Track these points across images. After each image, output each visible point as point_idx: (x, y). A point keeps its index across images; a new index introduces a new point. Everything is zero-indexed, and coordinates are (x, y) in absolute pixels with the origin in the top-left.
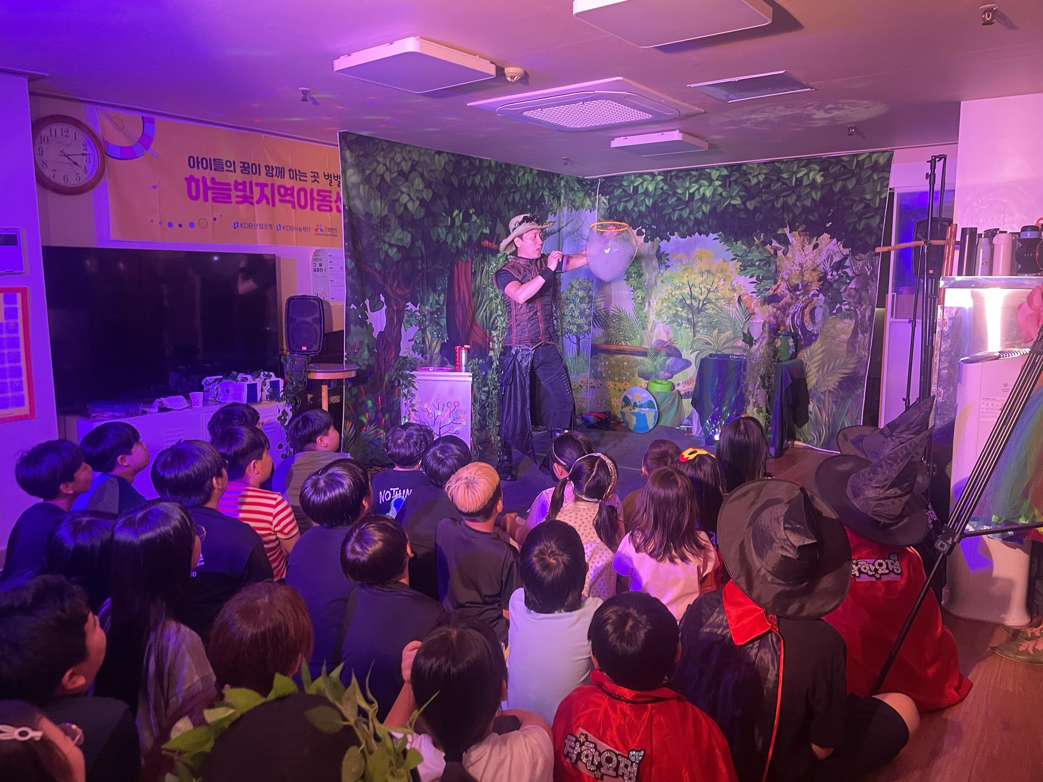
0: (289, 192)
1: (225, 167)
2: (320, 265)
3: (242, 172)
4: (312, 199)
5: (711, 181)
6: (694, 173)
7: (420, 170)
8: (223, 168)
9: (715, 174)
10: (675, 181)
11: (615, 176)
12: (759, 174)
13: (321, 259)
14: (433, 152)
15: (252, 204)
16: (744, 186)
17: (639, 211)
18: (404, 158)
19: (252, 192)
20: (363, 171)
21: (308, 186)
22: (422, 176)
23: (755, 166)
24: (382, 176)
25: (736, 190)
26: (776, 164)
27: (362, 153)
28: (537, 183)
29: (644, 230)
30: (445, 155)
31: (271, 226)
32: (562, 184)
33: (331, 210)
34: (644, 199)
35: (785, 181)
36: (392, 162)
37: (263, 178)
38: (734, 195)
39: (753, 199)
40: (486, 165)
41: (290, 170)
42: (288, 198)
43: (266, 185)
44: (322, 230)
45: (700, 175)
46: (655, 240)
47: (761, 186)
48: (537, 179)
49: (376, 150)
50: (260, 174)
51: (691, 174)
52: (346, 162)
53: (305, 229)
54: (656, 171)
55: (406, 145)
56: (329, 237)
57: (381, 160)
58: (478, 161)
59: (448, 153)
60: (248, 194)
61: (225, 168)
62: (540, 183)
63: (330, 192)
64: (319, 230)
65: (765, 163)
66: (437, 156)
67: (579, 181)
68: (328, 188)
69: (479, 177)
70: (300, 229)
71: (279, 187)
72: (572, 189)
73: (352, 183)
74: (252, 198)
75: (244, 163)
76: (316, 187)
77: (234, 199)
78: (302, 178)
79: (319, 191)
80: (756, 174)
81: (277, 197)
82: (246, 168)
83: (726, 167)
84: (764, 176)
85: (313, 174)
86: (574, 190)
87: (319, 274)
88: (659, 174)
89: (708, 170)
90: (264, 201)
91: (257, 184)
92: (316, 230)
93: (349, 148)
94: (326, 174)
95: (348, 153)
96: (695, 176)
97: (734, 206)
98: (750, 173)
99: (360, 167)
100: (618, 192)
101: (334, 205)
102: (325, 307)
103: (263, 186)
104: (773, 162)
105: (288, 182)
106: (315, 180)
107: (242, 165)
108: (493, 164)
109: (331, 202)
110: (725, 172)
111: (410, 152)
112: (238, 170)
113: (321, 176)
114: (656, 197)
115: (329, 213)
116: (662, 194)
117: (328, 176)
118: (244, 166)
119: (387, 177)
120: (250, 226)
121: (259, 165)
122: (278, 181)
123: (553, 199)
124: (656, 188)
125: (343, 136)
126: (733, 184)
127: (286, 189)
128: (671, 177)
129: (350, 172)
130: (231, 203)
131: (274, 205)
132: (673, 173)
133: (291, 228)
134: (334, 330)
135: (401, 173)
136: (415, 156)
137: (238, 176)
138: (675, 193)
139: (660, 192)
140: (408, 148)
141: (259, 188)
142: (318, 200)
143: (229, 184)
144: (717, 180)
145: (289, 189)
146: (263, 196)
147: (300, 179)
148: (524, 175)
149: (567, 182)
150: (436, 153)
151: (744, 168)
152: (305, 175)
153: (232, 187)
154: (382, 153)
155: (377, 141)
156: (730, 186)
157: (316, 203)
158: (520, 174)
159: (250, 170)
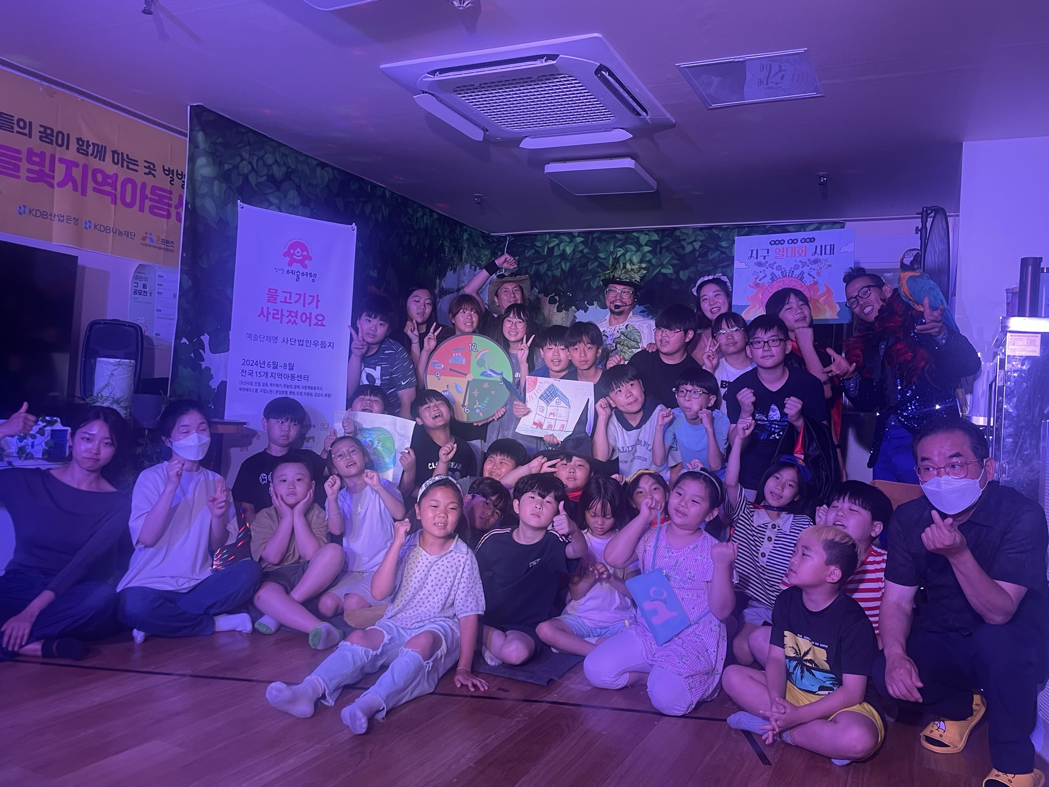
0: (110, 181)
1: (15, 126)
2: (144, 286)
3: (41, 138)
4: (144, 197)
5: (639, 246)
6: (619, 236)
7: (297, 180)
8: (12, 128)
9: (643, 239)
10: (597, 244)
11: (527, 235)
12: (695, 241)
13: (146, 279)
14: (315, 163)
15: (52, 186)
16: (676, 253)
17: (553, 276)
18: (276, 161)
19: (52, 169)
20: (221, 164)
21: (139, 177)
22: (298, 188)
23: (690, 232)
24: (246, 178)
25: (667, 258)
26: (714, 230)
27: (221, 140)
28: (437, 230)
29: (557, 298)
30: (329, 169)
31: (76, 220)
32: (465, 237)
33: (168, 216)
34: (560, 262)
35: (724, 250)
36: (261, 162)
37: (71, 154)
38: (665, 262)
39: (687, 269)
40: (379, 193)
41: (114, 152)
42: (107, 188)
43: (77, 165)
44: (152, 240)
45: (627, 238)
46: (570, 309)
47: (697, 254)
48: (437, 225)
49: (240, 143)
50: (68, 148)
51: (616, 238)
52: (197, 147)
53: (127, 234)
54: (575, 231)
55: (280, 145)
56: (162, 252)
57: (246, 156)
58: (369, 187)
59: (333, 168)
60: (47, 170)
61: (16, 128)
62: (440, 230)
63: (171, 193)
64: (148, 240)
65: (701, 229)
66: (319, 169)
67: (486, 237)
68: (168, 187)
69: (369, 206)
70: (120, 233)
71: (95, 172)
72: (476, 245)
73: (202, 176)
74: (53, 177)
75: (46, 128)
76: (150, 181)
77: (23, 173)
78: (131, 166)
79: (154, 188)
80: (691, 240)
81: (91, 184)
82: (47, 135)
83: (656, 231)
84: (700, 244)
85: (147, 165)
86: (478, 246)
87: (141, 298)
88: (579, 236)
89: (635, 234)
90: (70, 185)
91: (62, 160)
92: (144, 239)
93: (203, 130)
94: (166, 168)
95: (200, 136)
96: (621, 240)
97: (664, 274)
98: (685, 239)
99: (216, 157)
100: (529, 253)
101: (173, 211)
102: (145, 345)
103: (70, 165)
104: (711, 228)
105: (109, 167)
106: (149, 173)
107: (42, 129)
108: (388, 194)
109: (170, 205)
110: (655, 237)
111: (285, 155)
112: (36, 134)
113: (159, 170)
114: (574, 261)
115: (165, 220)
116: (581, 258)
117: (168, 172)
118: (45, 132)
119: (253, 179)
120: (44, 215)
121: (68, 135)
122: (95, 163)
123: (454, 252)
124: (574, 251)
125: (198, 112)
126: (664, 250)
127: (105, 176)
128: (593, 239)
129: (201, 161)
130: (19, 177)
131: (84, 193)
132: (595, 235)
133: (106, 229)
134: (156, 376)
135: (271, 178)
136: (291, 161)
137: (35, 143)
138: (597, 258)
139: (578, 255)
140: (282, 149)
141: (64, 166)
142: (151, 200)
143: (19, 152)
144: (646, 245)
145: (109, 177)
146: (68, 178)
147: (128, 166)
148: (423, 216)
149: (470, 235)
150: (317, 165)
151: (678, 233)
152: (135, 163)
153: (23, 156)
154: (248, 148)
155: (244, 130)
156: (660, 253)
157: (148, 203)
158: (419, 215)
159: (54, 139)
